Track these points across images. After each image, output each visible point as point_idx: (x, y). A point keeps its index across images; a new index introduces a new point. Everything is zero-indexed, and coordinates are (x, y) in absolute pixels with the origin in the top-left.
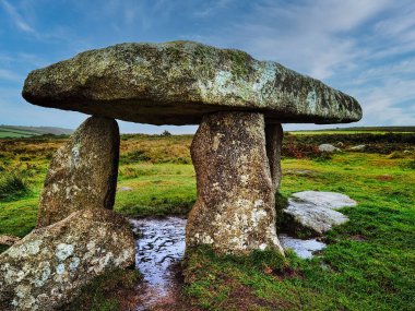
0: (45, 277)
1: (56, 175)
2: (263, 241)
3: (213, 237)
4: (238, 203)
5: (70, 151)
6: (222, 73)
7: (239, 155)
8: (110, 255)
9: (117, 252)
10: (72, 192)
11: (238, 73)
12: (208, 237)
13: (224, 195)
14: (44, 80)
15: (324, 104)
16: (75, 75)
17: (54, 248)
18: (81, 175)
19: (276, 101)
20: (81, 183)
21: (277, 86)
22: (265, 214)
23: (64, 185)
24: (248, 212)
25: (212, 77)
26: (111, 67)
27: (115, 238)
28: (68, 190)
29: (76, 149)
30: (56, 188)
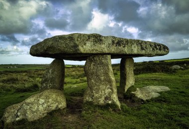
0: (36, 108)
1: (44, 80)
2: (110, 100)
3: (92, 99)
4: (101, 87)
5: (48, 72)
6: (89, 42)
7: (101, 70)
8: (57, 104)
9: (60, 103)
10: (50, 86)
11: (96, 41)
12: (91, 99)
13: (95, 84)
14: (35, 49)
15: (142, 49)
16: (43, 47)
17: (39, 100)
18: (52, 80)
19: (113, 50)
20: (52, 83)
21: (113, 45)
22: (110, 90)
23: (47, 84)
24: (104, 90)
25: (85, 44)
26: (52, 44)
27: (59, 98)
28: (48, 85)
29: (50, 71)
30: (44, 85)
